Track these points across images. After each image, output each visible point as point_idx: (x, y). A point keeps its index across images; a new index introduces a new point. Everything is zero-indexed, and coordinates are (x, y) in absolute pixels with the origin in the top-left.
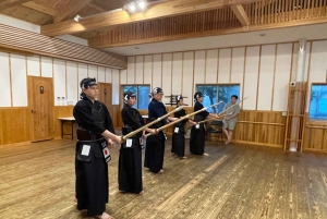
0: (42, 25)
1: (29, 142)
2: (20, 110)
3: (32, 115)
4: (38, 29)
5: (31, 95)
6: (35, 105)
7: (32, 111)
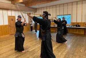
0: (11, 1)
1: (9, 35)
2: (6, 26)
3: (10, 27)
4: (10, 2)
5: (9, 21)
6: (10, 24)
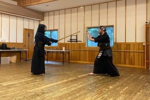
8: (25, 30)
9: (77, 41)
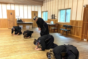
1: (8, 29)
3: (9, 21)
7: (9, 20)
8: (33, 12)
9: (54, 18)
